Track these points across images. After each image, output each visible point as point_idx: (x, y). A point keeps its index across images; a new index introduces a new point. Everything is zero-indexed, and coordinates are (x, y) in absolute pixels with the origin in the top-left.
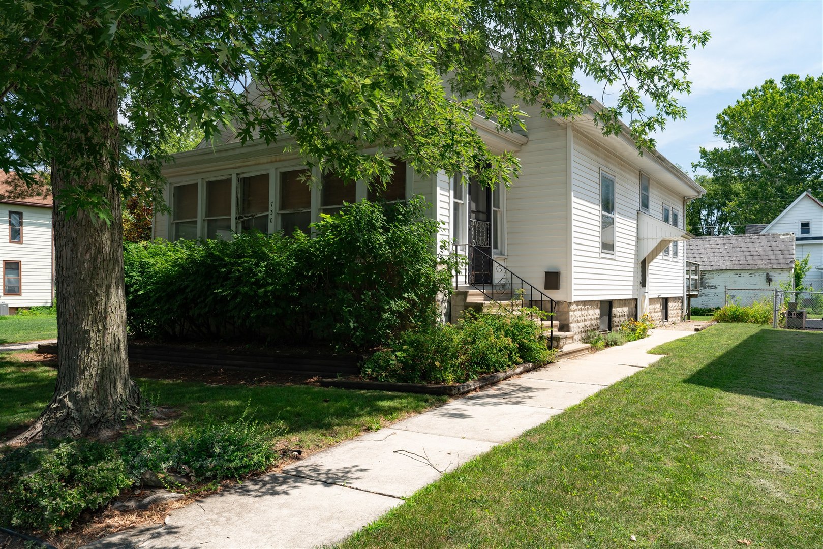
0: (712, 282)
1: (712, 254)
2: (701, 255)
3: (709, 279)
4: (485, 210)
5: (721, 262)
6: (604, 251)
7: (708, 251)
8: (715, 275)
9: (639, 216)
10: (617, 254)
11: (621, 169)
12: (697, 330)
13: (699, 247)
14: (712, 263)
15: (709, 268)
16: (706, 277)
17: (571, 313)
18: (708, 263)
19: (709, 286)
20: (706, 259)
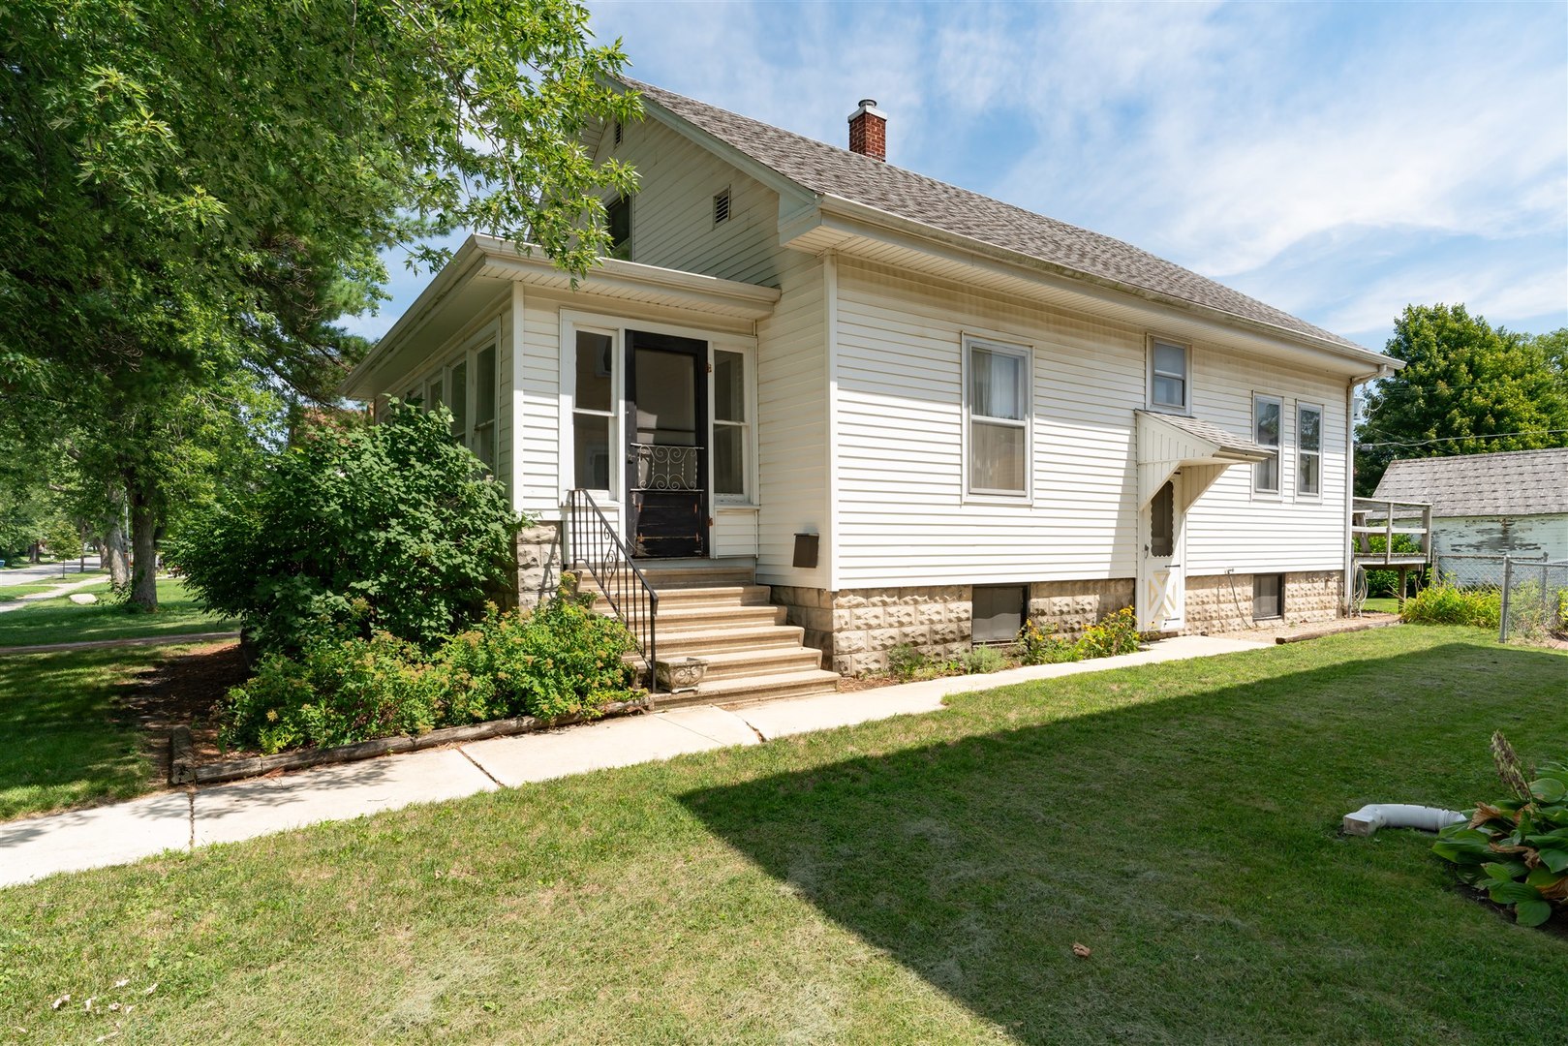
0: (1529, 537)
1: (1534, 484)
2: (1509, 487)
3: (1523, 531)
4: (692, 425)
5: (1550, 499)
6: (973, 490)
7: (1526, 477)
8: (1535, 524)
9: (1139, 419)
10: (1036, 494)
11: (1060, 332)
12: (1280, 641)
13: (1508, 471)
14: (1531, 502)
15: (1522, 511)
16: (1515, 527)
17: (836, 613)
18: (1521, 502)
19: (1522, 546)
20: (1518, 494)
